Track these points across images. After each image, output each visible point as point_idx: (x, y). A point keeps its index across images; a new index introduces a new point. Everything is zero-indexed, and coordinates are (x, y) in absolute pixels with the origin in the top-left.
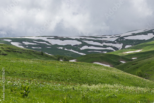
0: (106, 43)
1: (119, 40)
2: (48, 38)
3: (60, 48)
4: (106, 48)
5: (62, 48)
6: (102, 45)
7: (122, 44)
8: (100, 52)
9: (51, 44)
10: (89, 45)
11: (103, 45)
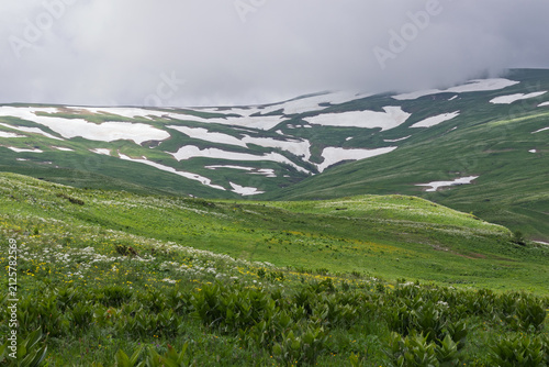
0: (252, 135)
1: (290, 126)
2: (38, 114)
3: (100, 151)
4: (262, 155)
5: (107, 152)
6: (242, 143)
7: (307, 141)
8: (249, 169)
9: (59, 135)
10: (203, 145)
11: (247, 144)
